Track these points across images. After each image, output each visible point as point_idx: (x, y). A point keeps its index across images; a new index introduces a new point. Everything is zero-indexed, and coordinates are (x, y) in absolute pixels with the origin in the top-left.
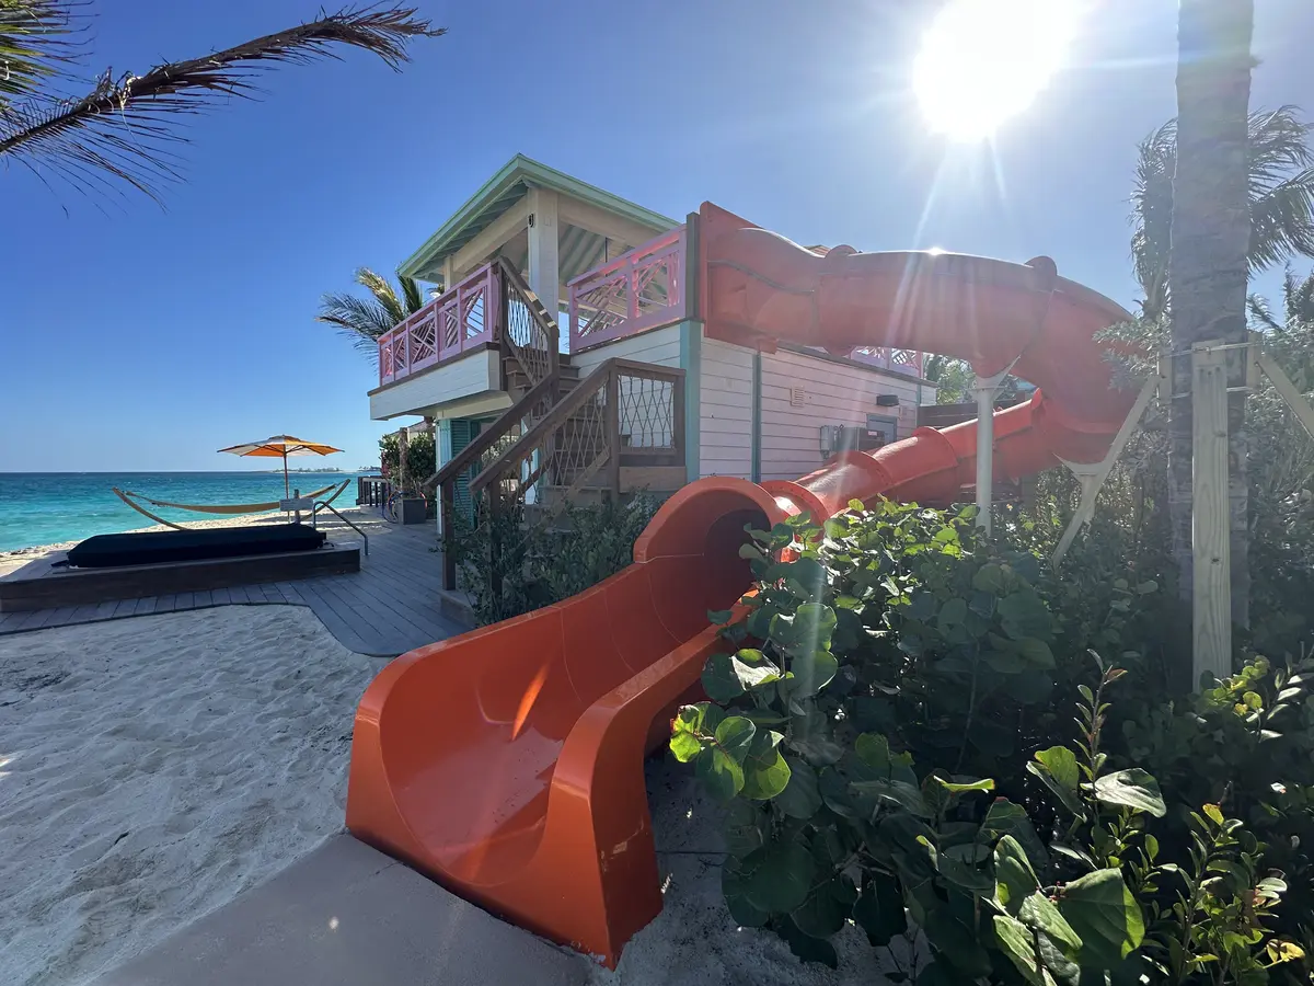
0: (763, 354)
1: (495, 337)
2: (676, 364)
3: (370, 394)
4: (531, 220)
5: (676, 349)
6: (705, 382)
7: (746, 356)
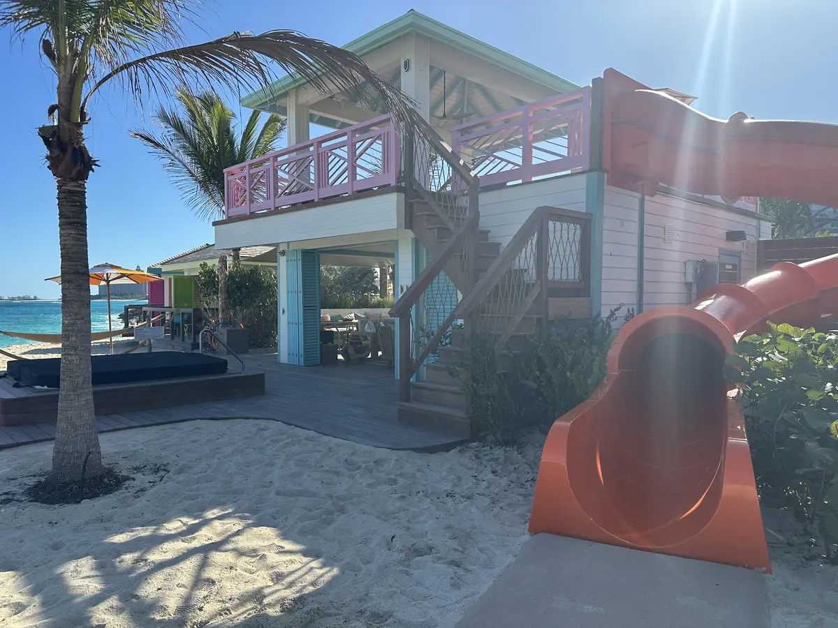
0: (646, 197)
1: (399, 180)
2: (582, 208)
3: (215, 224)
4: (407, 65)
5: (582, 196)
6: (607, 224)
7: (633, 199)
